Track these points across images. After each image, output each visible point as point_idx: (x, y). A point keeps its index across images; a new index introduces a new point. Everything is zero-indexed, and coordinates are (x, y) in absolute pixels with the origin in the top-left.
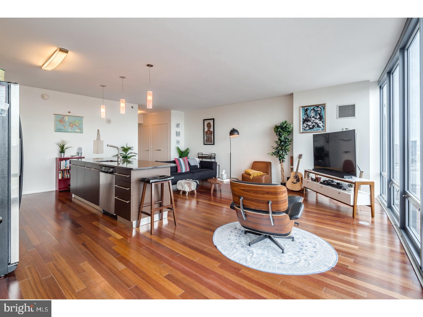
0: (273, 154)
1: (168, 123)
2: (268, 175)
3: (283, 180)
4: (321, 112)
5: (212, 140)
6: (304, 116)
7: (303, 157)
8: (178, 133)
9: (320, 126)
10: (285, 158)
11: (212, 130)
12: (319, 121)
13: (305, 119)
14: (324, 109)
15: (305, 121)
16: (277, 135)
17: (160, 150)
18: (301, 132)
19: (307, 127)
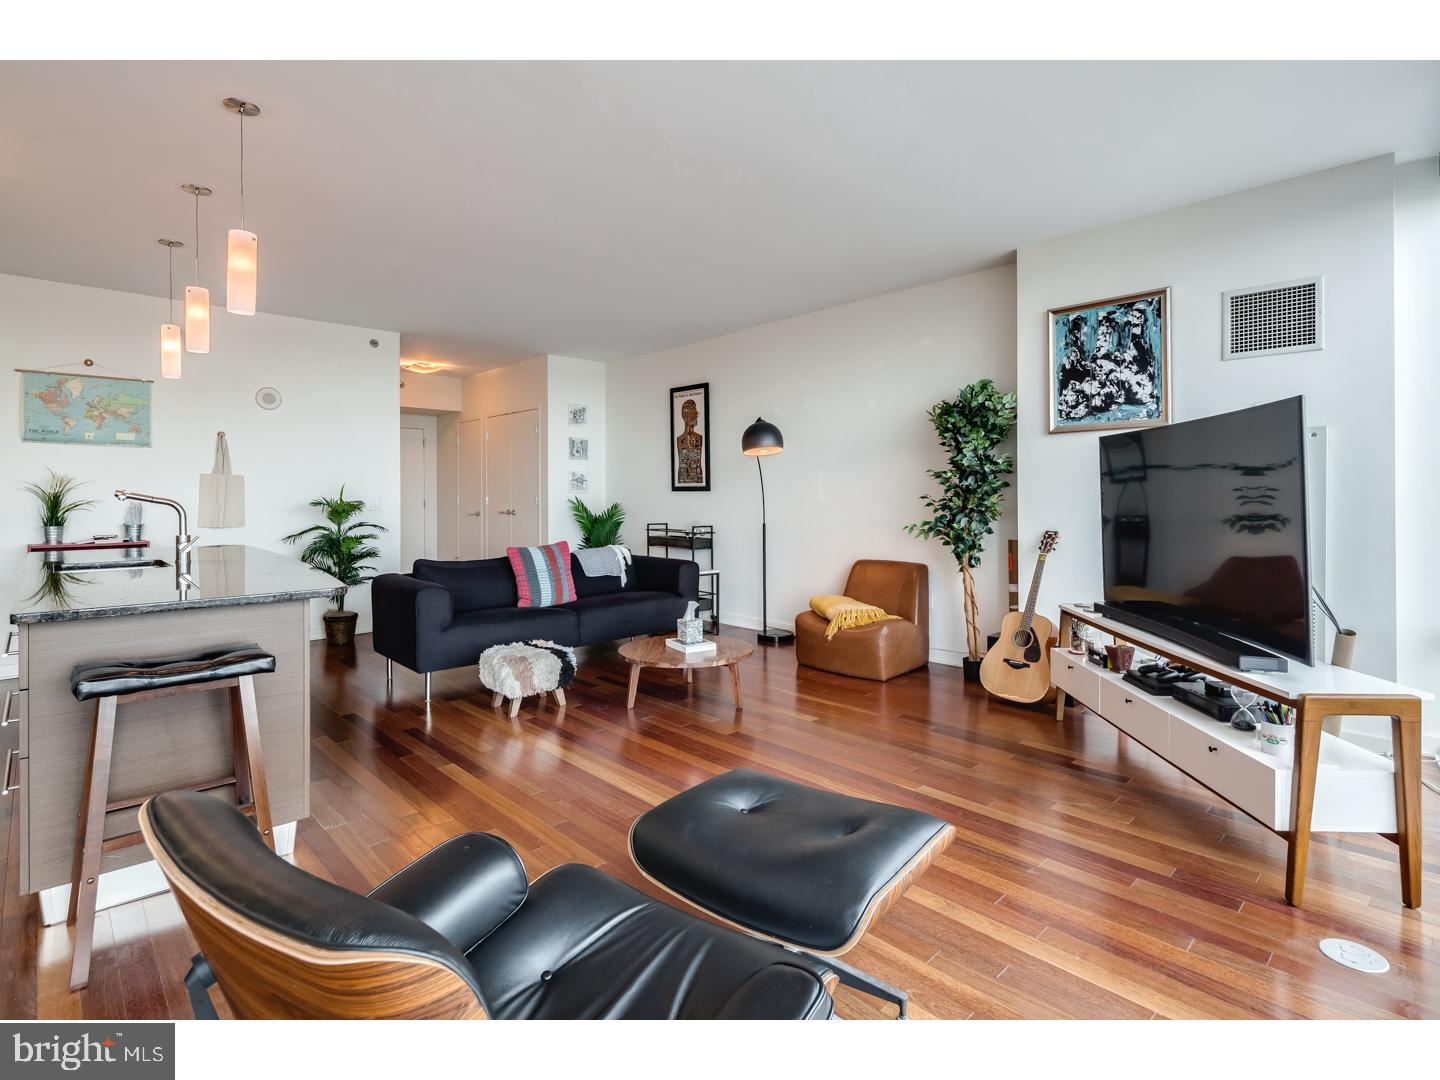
0: (931, 529)
1: (540, 408)
2: (907, 624)
3: (973, 649)
4: (1142, 331)
5: (701, 473)
6: (1063, 353)
7: (1061, 543)
8: (578, 446)
9: (1138, 396)
10: (982, 550)
11: (699, 429)
12: (1136, 373)
13: (1068, 366)
14: (1159, 316)
15: (1070, 375)
16: (943, 444)
17: (513, 513)
18: (1052, 429)
19: (1078, 404)
